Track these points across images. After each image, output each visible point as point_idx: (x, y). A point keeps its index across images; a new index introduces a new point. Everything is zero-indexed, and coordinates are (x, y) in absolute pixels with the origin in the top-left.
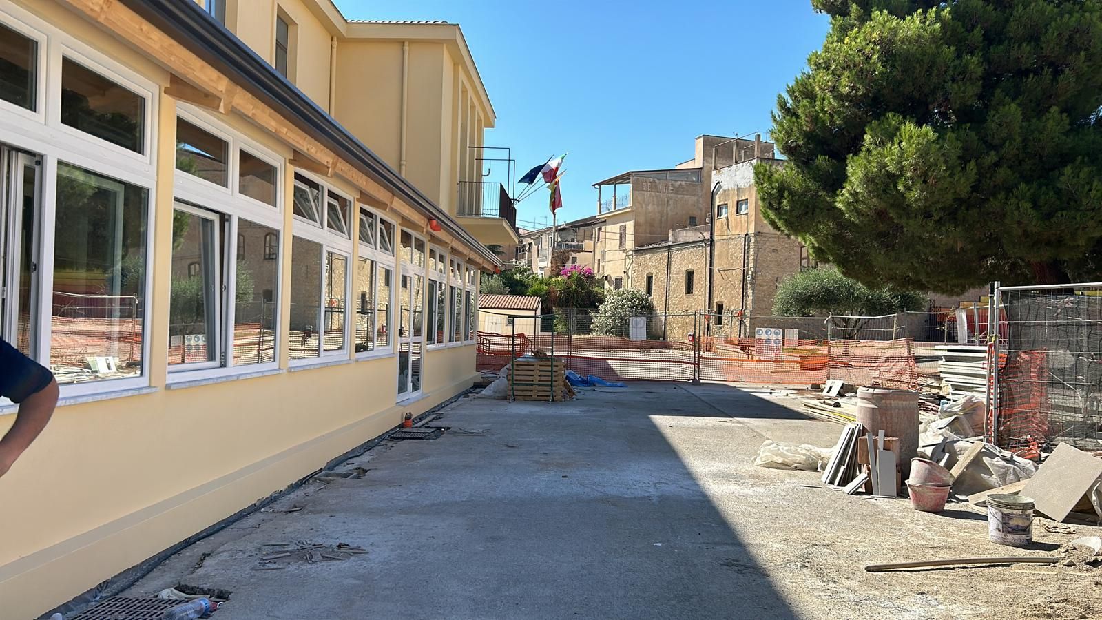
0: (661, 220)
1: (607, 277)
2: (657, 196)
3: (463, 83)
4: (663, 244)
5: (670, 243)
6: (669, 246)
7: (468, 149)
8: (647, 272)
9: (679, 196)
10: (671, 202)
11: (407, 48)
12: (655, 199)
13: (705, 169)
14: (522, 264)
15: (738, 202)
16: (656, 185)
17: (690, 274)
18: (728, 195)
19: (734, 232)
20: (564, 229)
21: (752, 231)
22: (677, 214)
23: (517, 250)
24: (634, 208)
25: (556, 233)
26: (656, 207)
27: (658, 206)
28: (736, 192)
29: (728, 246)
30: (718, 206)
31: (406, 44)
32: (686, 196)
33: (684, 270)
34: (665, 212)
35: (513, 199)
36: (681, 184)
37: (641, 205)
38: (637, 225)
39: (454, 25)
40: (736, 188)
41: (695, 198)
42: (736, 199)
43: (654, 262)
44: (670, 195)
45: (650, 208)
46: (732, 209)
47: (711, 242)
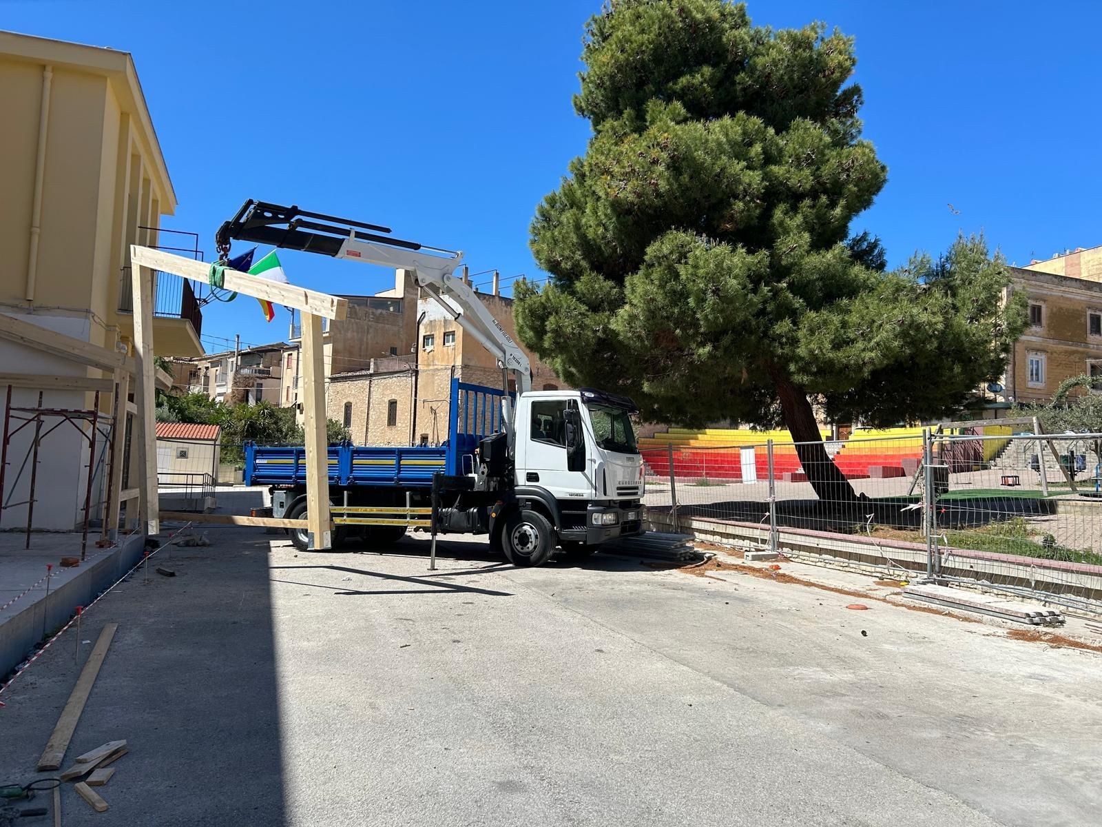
0: (360, 348)
1: (299, 405)
2: (357, 323)
3: (134, 142)
4: (364, 372)
5: (371, 371)
6: (371, 375)
7: (138, 230)
8: (345, 401)
9: (380, 325)
10: (371, 331)
11: (49, 75)
12: (355, 325)
13: (406, 300)
14: (196, 389)
15: (445, 334)
16: (356, 312)
17: (393, 404)
18: (435, 326)
19: (439, 364)
20: (248, 353)
21: (459, 363)
22: (377, 343)
23: (191, 374)
24: (332, 333)
25: (239, 357)
26: (355, 334)
27: (358, 333)
28: (443, 323)
29: (433, 378)
30: (424, 337)
31: (49, 68)
32: (387, 326)
33: (387, 400)
34: (365, 340)
35: (200, 299)
36: (381, 313)
37: (340, 331)
38: (335, 351)
39: (124, 54)
40: (443, 319)
41: (396, 329)
42: (443, 331)
43: (353, 391)
44: (370, 323)
45: (349, 335)
46: (439, 340)
47: (417, 372)
